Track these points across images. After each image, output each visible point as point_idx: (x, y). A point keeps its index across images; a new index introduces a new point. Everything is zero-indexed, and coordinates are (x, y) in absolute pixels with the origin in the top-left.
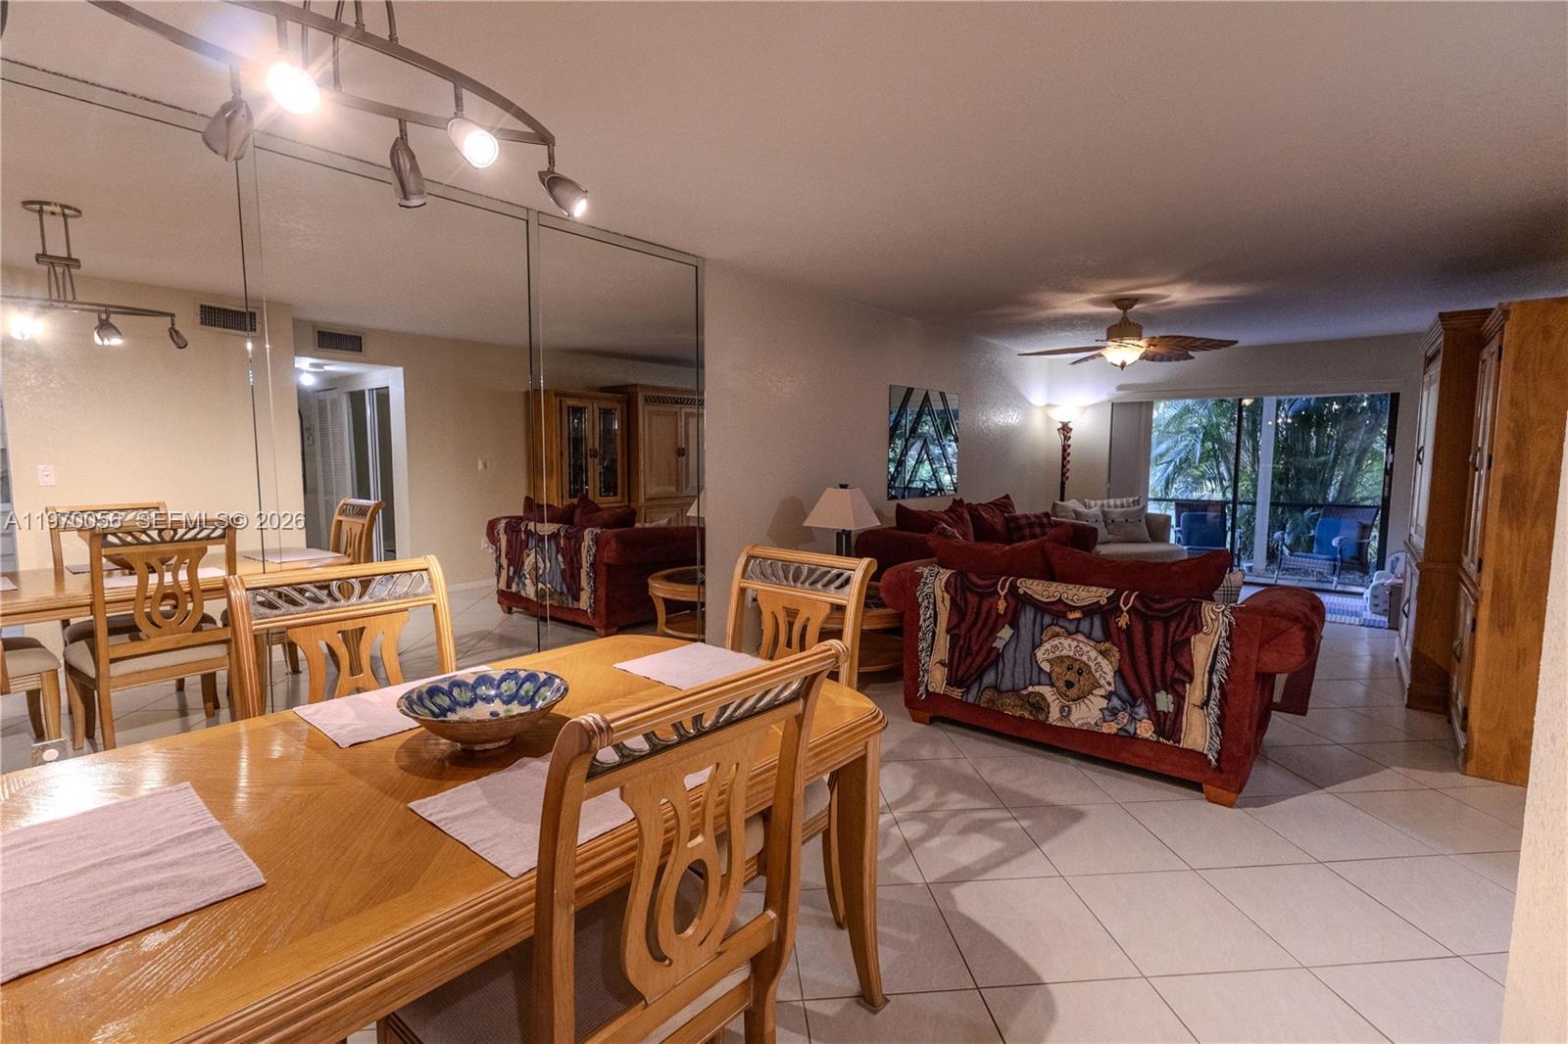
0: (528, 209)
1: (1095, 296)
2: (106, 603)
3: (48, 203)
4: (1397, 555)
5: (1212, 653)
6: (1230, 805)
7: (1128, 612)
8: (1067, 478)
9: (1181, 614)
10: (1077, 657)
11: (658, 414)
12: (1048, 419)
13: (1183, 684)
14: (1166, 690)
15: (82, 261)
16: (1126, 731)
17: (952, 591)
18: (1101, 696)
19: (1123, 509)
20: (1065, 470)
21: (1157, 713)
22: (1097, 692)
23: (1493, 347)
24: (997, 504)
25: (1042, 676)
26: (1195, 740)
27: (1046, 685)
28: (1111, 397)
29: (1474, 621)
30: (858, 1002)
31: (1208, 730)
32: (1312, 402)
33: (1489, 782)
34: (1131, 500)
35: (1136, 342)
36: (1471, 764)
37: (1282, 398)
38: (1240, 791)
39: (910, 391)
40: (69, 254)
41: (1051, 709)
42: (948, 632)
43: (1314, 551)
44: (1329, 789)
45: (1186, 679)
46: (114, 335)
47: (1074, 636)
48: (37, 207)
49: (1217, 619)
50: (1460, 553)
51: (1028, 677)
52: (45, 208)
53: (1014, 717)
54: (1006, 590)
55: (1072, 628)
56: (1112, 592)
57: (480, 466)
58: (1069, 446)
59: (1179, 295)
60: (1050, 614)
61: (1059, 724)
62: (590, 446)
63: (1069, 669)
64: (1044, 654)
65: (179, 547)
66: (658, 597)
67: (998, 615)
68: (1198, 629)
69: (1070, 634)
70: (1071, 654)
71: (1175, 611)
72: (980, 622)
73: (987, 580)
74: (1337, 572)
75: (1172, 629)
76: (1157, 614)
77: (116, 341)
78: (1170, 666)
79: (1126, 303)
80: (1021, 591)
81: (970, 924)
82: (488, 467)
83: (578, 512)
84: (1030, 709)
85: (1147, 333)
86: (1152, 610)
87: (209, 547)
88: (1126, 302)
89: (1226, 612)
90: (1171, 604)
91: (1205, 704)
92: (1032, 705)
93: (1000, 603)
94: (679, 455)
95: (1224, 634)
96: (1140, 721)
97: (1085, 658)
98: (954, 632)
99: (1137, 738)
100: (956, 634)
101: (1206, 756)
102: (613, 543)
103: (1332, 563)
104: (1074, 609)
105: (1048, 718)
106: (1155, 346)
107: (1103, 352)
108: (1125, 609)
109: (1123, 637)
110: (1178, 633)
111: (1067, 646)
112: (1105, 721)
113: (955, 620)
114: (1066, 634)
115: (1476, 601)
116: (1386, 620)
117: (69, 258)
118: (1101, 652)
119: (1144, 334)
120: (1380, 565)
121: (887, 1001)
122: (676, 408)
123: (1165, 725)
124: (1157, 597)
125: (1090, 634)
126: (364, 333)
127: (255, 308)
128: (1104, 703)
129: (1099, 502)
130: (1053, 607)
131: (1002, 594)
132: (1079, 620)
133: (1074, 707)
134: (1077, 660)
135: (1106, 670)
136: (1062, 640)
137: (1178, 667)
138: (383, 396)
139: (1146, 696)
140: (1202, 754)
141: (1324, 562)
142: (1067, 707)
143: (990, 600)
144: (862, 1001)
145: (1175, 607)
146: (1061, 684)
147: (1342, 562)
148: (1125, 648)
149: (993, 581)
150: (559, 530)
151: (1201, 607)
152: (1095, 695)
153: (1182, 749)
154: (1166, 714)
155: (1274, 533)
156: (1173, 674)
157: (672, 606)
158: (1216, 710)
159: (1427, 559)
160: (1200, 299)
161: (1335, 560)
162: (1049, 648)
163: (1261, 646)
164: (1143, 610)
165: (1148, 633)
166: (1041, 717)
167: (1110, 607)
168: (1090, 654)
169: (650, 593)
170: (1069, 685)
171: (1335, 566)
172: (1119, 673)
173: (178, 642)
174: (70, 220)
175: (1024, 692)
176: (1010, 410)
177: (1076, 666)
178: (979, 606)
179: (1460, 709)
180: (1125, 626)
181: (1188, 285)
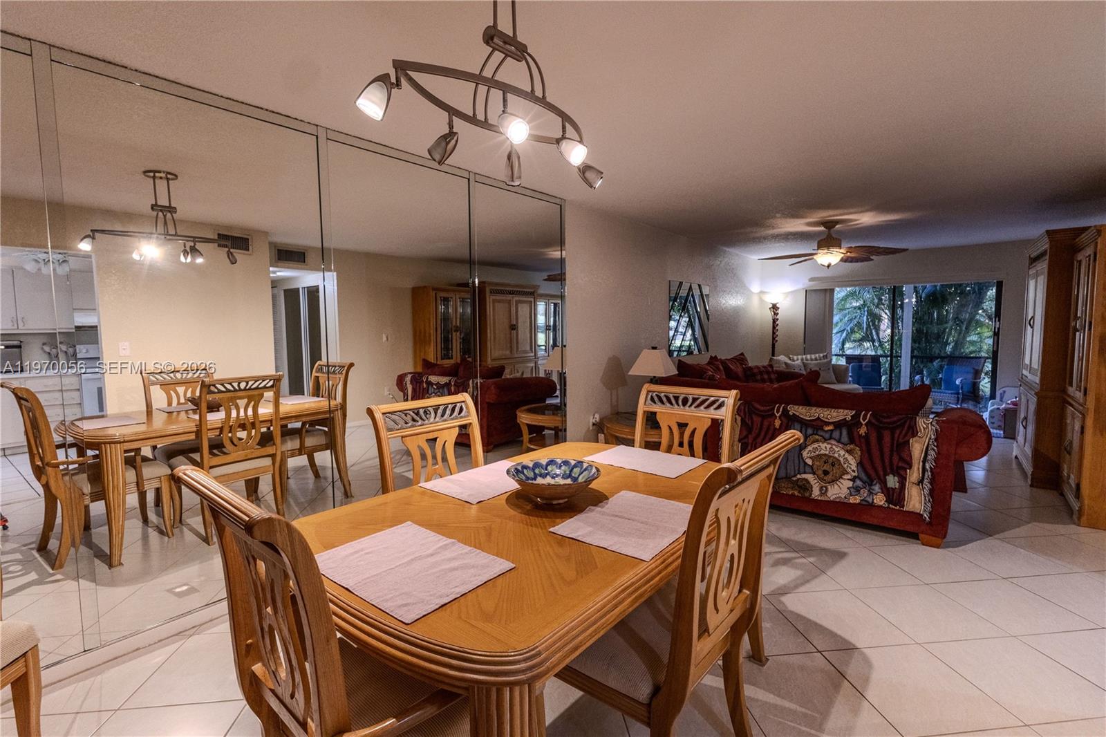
0: (469, 172)
1: (811, 220)
2: (208, 430)
3: (159, 172)
4: (1004, 389)
5: (924, 450)
6: (938, 547)
7: (866, 424)
8: (777, 341)
9: (903, 425)
10: (831, 454)
11: (499, 301)
12: (762, 301)
13: (905, 470)
14: (893, 474)
15: (178, 209)
16: (866, 501)
17: (742, 414)
18: (848, 479)
19: (816, 362)
20: (775, 336)
21: (888, 489)
22: (845, 477)
23: (1089, 251)
24: (736, 359)
25: (806, 468)
26: (914, 506)
27: (810, 473)
28: (805, 286)
29: (1083, 428)
30: (750, 660)
31: (923, 499)
32: (938, 288)
33: (1097, 530)
34: (822, 355)
35: (838, 250)
36: (1084, 519)
37: (917, 285)
38: (945, 537)
39: (681, 284)
40: (170, 204)
41: (813, 489)
42: (739, 441)
43: (942, 388)
44: (996, 536)
45: (906, 466)
46: (199, 256)
47: (828, 441)
48: (152, 174)
49: (928, 427)
50: (1065, 384)
51: (797, 468)
52: (157, 174)
53: (787, 495)
54: (780, 413)
55: (827, 436)
56: (854, 412)
57: (385, 339)
58: (777, 319)
59: (866, 219)
60: (812, 427)
61: (819, 498)
62: (454, 324)
63: (825, 463)
64: (808, 453)
65: (249, 394)
66: (523, 423)
67: (775, 429)
68: (914, 434)
69: (825, 440)
70: (827, 453)
71: (899, 423)
72: (763, 434)
73: (766, 406)
74: (960, 402)
75: (896, 435)
76: (886, 425)
77: (200, 260)
78: (896, 459)
79: (829, 225)
80: (791, 413)
81: (800, 617)
82: (389, 339)
83: (461, 369)
84: (799, 489)
85: (845, 245)
86: (881, 422)
87: (265, 393)
88: (831, 224)
89: (933, 423)
90: (895, 419)
91: (921, 482)
92: (800, 487)
93: (776, 421)
94: (512, 329)
95: (933, 437)
96: (876, 494)
97: (836, 455)
98: (744, 441)
99: (874, 506)
100: (745, 443)
101: (922, 515)
102: (492, 388)
103: (956, 396)
104: (828, 424)
105: (811, 494)
106: (850, 252)
107: (815, 257)
108: (864, 423)
109: (863, 440)
110: (901, 436)
111: (824, 448)
112: (851, 495)
113: (745, 433)
114: (823, 440)
115: (1084, 415)
116: (1002, 432)
117: (170, 207)
118: (847, 451)
119: (842, 246)
120: (993, 396)
121: (768, 660)
122: (509, 297)
123: (893, 498)
124: (885, 415)
125: (840, 439)
126: (306, 250)
127: (249, 235)
128: (850, 484)
129: (800, 357)
130: (814, 423)
131: (778, 415)
132: (832, 431)
133: (829, 487)
134: (831, 456)
135: (851, 463)
136: (821, 444)
137: (901, 459)
138: (313, 293)
139: (879, 478)
140: (919, 514)
141: (950, 395)
142: (826, 487)
143: (769, 419)
144: (752, 659)
145: (899, 420)
146: (820, 472)
147: (963, 395)
148: (864, 448)
149: (771, 407)
150: (450, 381)
151: (916, 422)
152: (844, 479)
153: (906, 511)
154: (893, 489)
155: (914, 377)
156: (898, 464)
157: (533, 429)
158: (929, 485)
159: (1042, 389)
160: (881, 221)
161: (958, 394)
162: (811, 449)
163: (957, 445)
164: (876, 423)
165: (880, 439)
166: (807, 494)
167: (853, 422)
168: (840, 453)
169: (518, 422)
170: (826, 473)
171: (958, 398)
172: (860, 464)
173: (246, 456)
174: (170, 182)
175: (794, 479)
176: (739, 295)
177: (830, 461)
178: (762, 424)
179: (1073, 486)
180: (864, 434)
181: (875, 212)
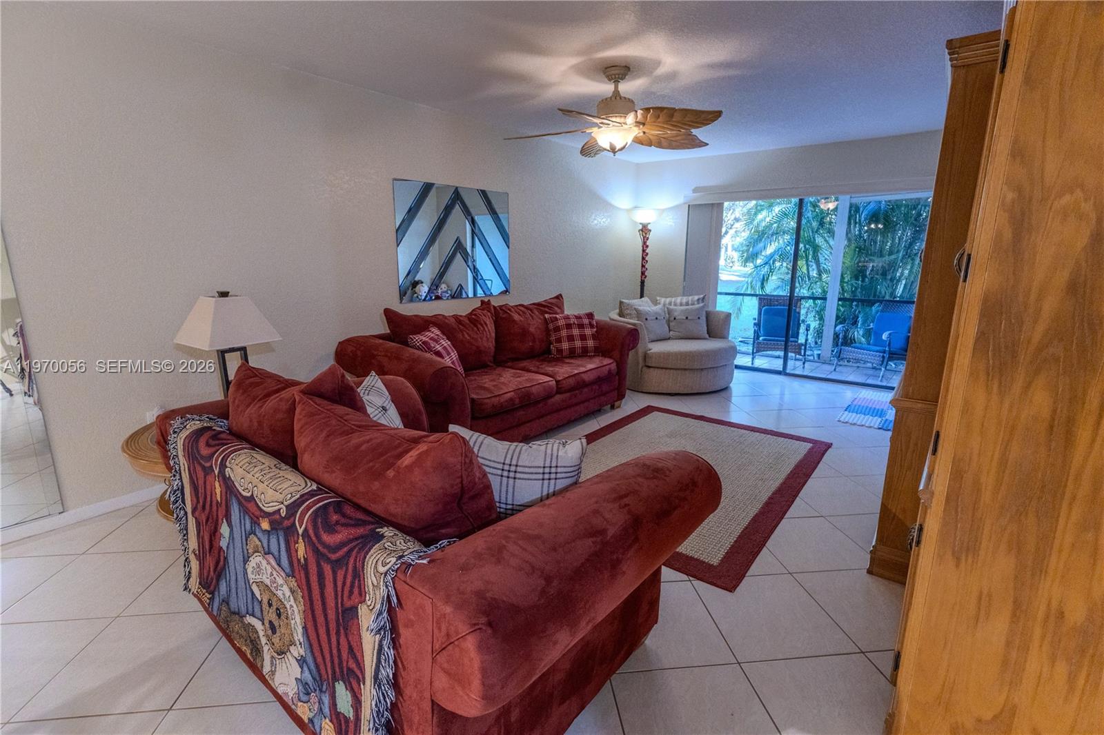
7: (303, 538)
8: (646, 277)
9: (346, 561)
10: (273, 589)
12: (631, 221)
14: (344, 683)
18: (297, 660)
19: (687, 307)
20: (644, 269)
21: (338, 715)
22: (293, 650)
24: (541, 305)
25: (255, 605)
27: (258, 618)
28: (687, 199)
34: (696, 298)
41: (264, 655)
42: (193, 513)
47: (268, 558)
49: (378, 586)
51: (245, 599)
54: (218, 469)
55: (265, 544)
56: (296, 496)
58: (648, 246)
60: (249, 516)
61: (269, 680)
63: (269, 604)
64: (252, 573)
67: (217, 503)
68: (362, 595)
70: (268, 582)
71: (341, 553)
72: (207, 508)
75: (340, 585)
80: (227, 474)
84: (251, 647)
88: (616, 71)
92: (252, 642)
93: (216, 484)
96: (324, 718)
97: (280, 593)
98: (196, 515)
103: (881, 354)
104: (264, 515)
105: (263, 667)
108: (300, 532)
109: (303, 575)
111: (264, 570)
112: (299, 699)
114: (263, 552)
118: (292, 591)
125: (280, 559)
128: (298, 671)
130: (250, 506)
131: (216, 472)
132: (269, 534)
133: (278, 662)
134: (274, 594)
136: (261, 559)
137: (351, 650)
139: (328, 681)
141: (874, 354)
142: (275, 660)
143: (210, 478)
145: (342, 544)
148: (306, 595)
152: (292, 655)
154: (347, 720)
155: (839, 325)
156: (348, 661)
162: (255, 567)
163: (434, 656)
166: (259, 663)
167: (288, 523)
168: (284, 590)
170: (273, 628)
171: (883, 357)
175: (245, 621)
177: (274, 604)
178: (205, 485)
180: (302, 560)
